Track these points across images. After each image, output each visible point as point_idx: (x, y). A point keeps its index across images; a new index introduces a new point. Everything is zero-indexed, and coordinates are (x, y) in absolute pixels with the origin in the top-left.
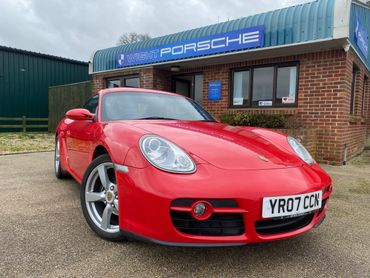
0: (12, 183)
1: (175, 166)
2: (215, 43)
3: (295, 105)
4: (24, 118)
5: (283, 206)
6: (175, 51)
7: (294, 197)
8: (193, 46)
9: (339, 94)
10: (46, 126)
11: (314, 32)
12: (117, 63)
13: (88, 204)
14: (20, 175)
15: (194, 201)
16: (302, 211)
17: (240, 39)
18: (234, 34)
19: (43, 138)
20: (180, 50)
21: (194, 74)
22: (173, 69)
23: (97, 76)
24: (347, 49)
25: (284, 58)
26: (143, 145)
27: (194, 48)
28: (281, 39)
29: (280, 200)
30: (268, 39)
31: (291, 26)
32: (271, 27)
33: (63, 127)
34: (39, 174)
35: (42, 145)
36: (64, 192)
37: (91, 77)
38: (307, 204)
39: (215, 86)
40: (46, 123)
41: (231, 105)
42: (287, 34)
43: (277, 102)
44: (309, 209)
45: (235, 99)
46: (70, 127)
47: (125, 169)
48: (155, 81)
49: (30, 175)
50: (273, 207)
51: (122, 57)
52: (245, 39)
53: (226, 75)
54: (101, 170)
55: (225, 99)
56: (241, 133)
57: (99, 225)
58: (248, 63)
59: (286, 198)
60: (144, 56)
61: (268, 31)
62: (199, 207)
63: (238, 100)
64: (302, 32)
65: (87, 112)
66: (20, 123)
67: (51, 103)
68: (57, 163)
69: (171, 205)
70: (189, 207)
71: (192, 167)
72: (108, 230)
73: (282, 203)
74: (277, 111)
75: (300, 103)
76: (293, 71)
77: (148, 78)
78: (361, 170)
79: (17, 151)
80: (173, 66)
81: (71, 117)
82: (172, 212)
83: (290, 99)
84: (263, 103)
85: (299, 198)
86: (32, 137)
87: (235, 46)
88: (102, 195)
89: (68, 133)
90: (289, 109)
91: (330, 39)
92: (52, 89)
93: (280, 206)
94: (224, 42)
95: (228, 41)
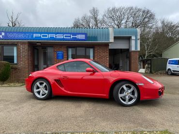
6: (43, 36)
11: (104, 39)
17: (77, 37)
20: (46, 36)
22: (38, 44)
27: (55, 36)
32: (89, 34)
51: (3, 34)
52: (79, 37)
55: (65, 59)
77: (24, 47)
80: (38, 42)
87: (75, 39)
94: (70, 36)
95: (72, 36)
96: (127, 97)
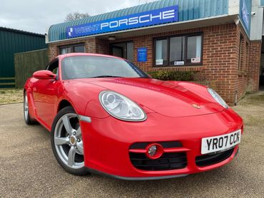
1: (129, 115)
2: (142, 19)
3: (201, 64)
5: (216, 144)
6: (112, 25)
7: (223, 136)
8: (125, 21)
9: (231, 56)
10: (14, 84)
11: (215, 10)
12: (67, 34)
13: (57, 147)
15: (148, 144)
16: (229, 146)
17: (160, 16)
19: (12, 93)
20: (115, 24)
21: (126, 42)
22: (111, 39)
23: (52, 45)
24: (237, 23)
25: (192, 29)
26: (102, 98)
29: (214, 139)
30: (181, 16)
31: (198, 6)
32: (183, 7)
33: (30, 85)
35: (12, 98)
36: (34, 136)
37: (47, 46)
38: (232, 141)
39: (142, 52)
40: (13, 81)
41: (154, 65)
42: (195, 12)
43: (188, 62)
44: (233, 145)
45: (157, 61)
46: (35, 85)
47: (88, 119)
48: (97, 47)
49: (5, 123)
50: (209, 145)
51: (71, 30)
52: (164, 16)
53: (150, 43)
54: (65, 120)
55: (150, 60)
56: (163, 85)
57: (66, 163)
58: (166, 34)
60: (88, 29)
61: (181, 10)
63: (160, 62)
64: (206, 10)
65: (49, 72)
68: (26, 113)
69: (130, 149)
70: (144, 148)
72: (74, 167)
73: (215, 141)
74: (188, 68)
75: (204, 62)
76: (199, 39)
77: (92, 45)
78: (248, 109)
80: (110, 36)
81: (36, 77)
82: (131, 153)
83: (197, 60)
84: (178, 63)
85: (227, 137)
86: (3, 93)
87: (157, 21)
88: (67, 139)
89: (35, 89)
90: (196, 67)
91: (227, 15)
92: (17, 55)
93: (214, 144)
94: (149, 18)
95: (151, 17)
96: (72, 148)
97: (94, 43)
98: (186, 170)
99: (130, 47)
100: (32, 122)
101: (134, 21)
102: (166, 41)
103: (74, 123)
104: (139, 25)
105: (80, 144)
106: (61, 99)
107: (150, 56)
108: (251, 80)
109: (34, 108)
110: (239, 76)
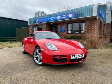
0: (12, 55)
1: (53, 49)
2: (63, 17)
4: (9, 38)
8: (57, 17)
9: (96, 30)
11: (89, 14)
13: (34, 58)
14: (13, 53)
17: (69, 16)
18: (68, 14)
19: (15, 43)
20: (53, 18)
21: (57, 25)
22: (52, 23)
23: (30, 25)
24: (97, 18)
26: (47, 45)
28: (80, 16)
29: (74, 55)
31: (82, 12)
34: (18, 52)
37: (28, 26)
39: (63, 28)
40: (15, 39)
41: (67, 33)
42: (82, 14)
43: (80, 32)
44: (81, 57)
45: (69, 32)
47: (43, 50)
48: (46, 27)
49: (16, 53)
50: (73, 57)
51: (37, 20)
53: (66, 25)
54: (37, 51)
55: (66, 31)
57: (37, 63)
58: (72, 22)
59: (76, 55)
60: (43, 20)
61: (77, 13)
62: (58, 57)
64: (85, 14)
66: (8, 39)
67: (17, 33)
68: (23, 50)
69: (53, 57)
70: (56, 57)
71: (57, 49)
72: (39, 63)
74: (80, 35)
75: (86, 32)
76: (84, 24)
78: (102, 50)
79: (10, 47)
83: (83, 32)
85: (78, 55)
86: (13, 43)
88: (38, 56)
89: (27, 42)
92: (17, 29)
94: (65, 16)
95: (66, 16)
96: (39, 58)
97: (46, 25)
98: (67, 63)
99: (59, 26)
100: (25, 53)
101: (60, 17)
102: (72, 24)
103: (40, 51)
104: (62, 19)
105: (41, 57)
106: (36, 45)
107: (66, 30)
108: (107, 39)
109: (26, 48)
110: (99, 38)
